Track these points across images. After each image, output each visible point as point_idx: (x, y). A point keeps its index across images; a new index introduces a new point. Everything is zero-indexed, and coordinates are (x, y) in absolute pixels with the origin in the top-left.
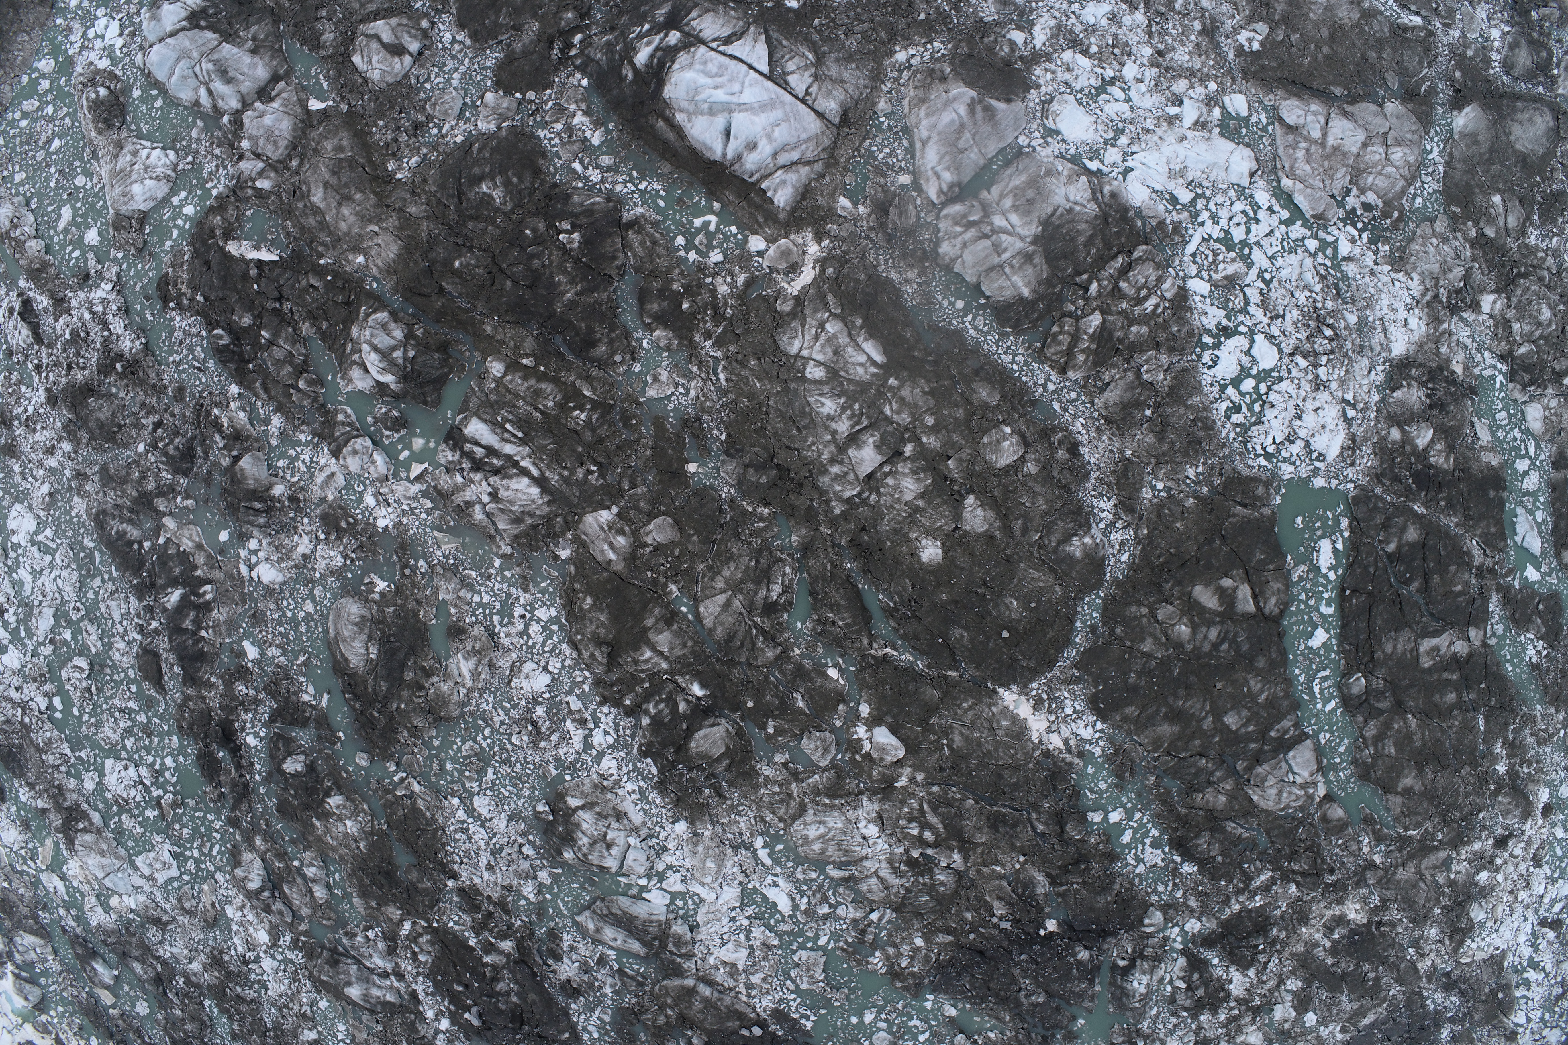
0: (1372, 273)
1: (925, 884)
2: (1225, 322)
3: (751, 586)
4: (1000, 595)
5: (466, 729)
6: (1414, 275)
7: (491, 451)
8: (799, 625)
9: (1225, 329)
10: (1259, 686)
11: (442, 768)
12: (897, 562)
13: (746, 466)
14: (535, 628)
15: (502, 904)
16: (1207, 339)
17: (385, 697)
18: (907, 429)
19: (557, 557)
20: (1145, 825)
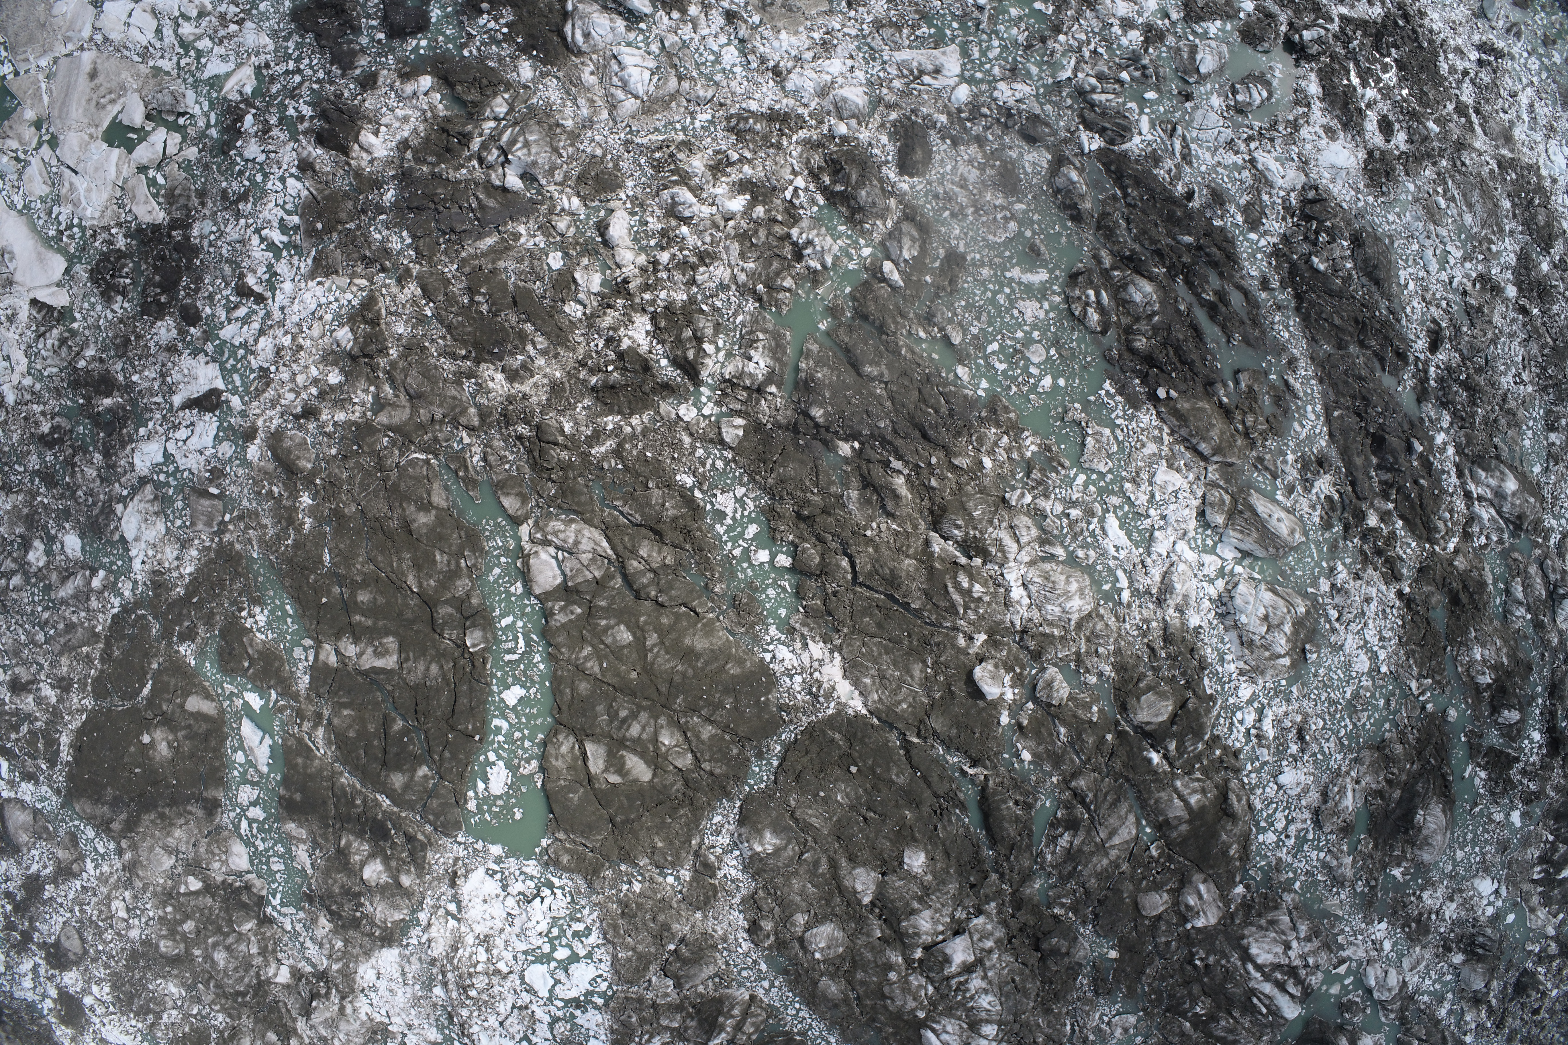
0: (410, 1027)
1: (975, 528)
2: (578, 1013)
3: (1086, 848)
4: (852, 807)
5: (1359, 737)
6: (365, 1018)
7: (1281, 986)
8: (1048, 804)
9: (578, 1007)
10: (589, 665)
11: (1388, 701)
12: (947, 854)
13: (1068, 954)
14: (1280, 825)
15: (1366, 560)
16: (600, 1001)
17: (1421, 775)
18: (914, 969)
19: (1247, 887)
20: (731, 539)
